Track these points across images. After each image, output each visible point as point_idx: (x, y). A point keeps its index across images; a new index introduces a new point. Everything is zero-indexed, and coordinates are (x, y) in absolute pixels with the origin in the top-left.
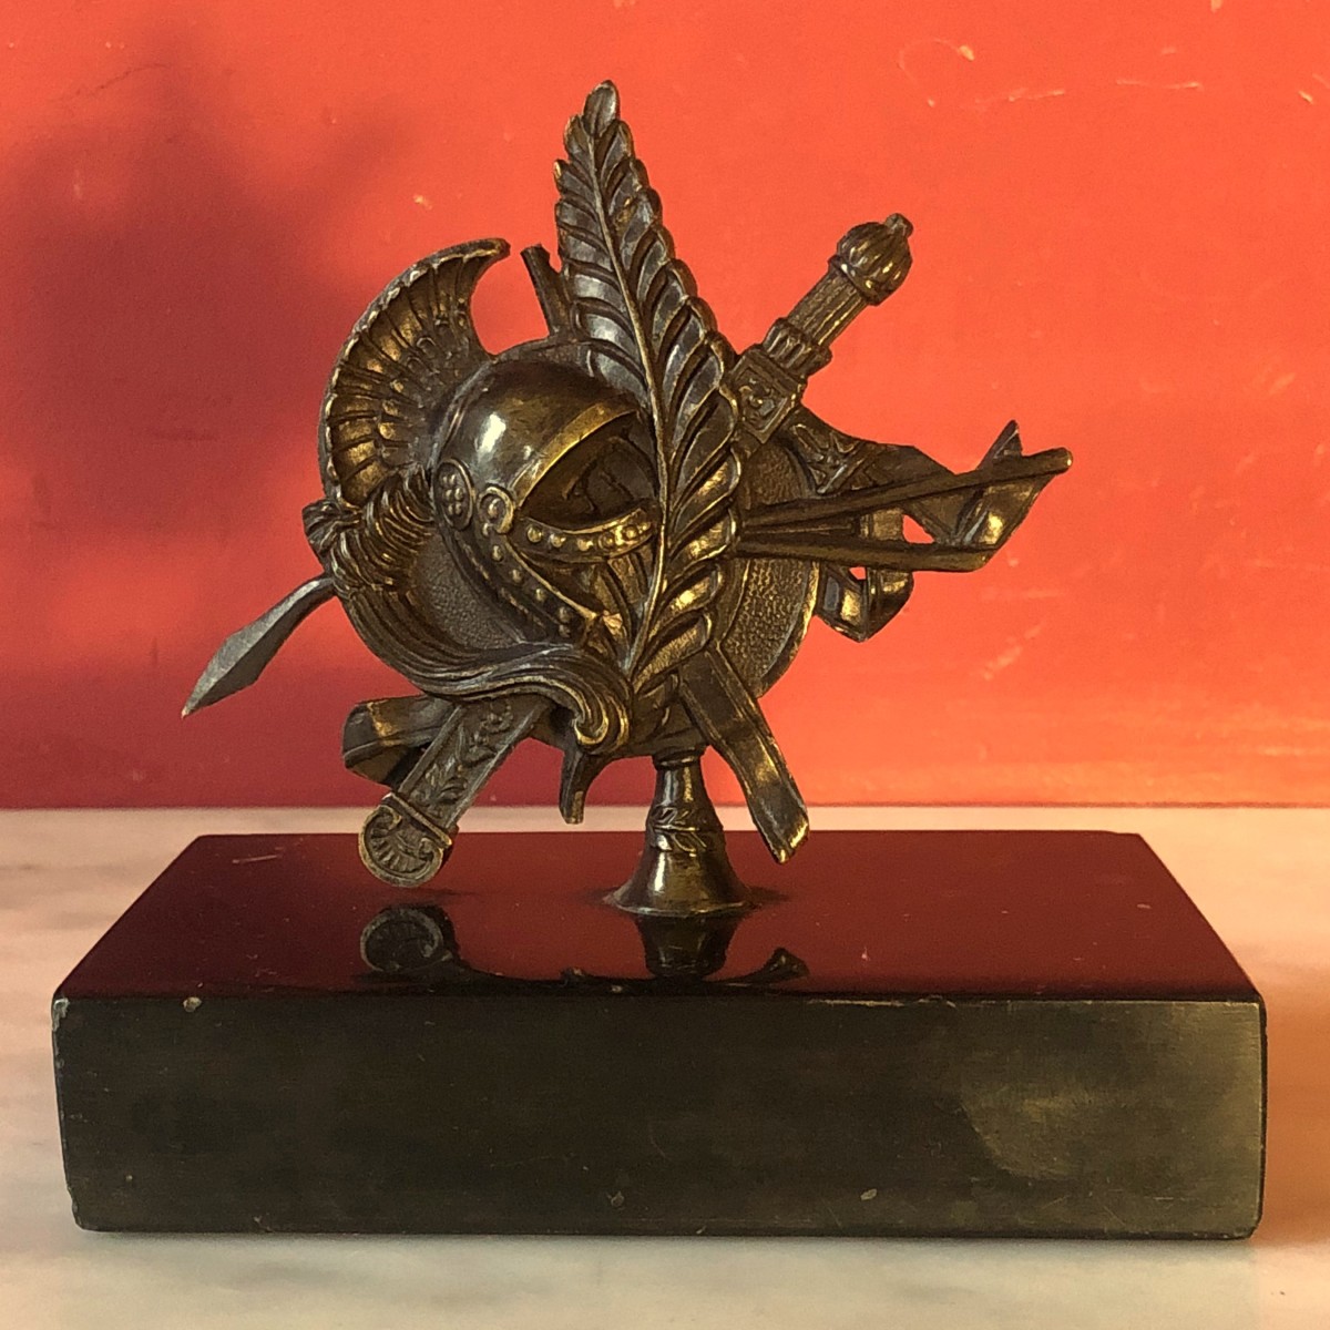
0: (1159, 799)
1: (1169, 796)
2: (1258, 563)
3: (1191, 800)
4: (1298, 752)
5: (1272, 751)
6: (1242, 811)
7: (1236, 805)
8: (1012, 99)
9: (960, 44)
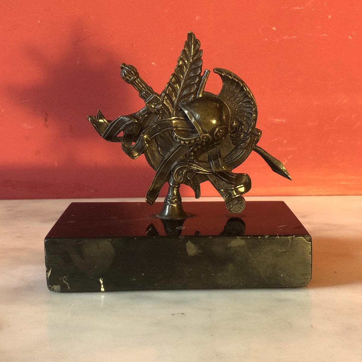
0: (318, 194)
1: (320, 193)
2: (340, 141)
3: (325, 194)
4: (349, 183)
5: (342, 183)
6: (336, 197)
7: (335, 195)
8: (284, 39)
9: (273, 26)
